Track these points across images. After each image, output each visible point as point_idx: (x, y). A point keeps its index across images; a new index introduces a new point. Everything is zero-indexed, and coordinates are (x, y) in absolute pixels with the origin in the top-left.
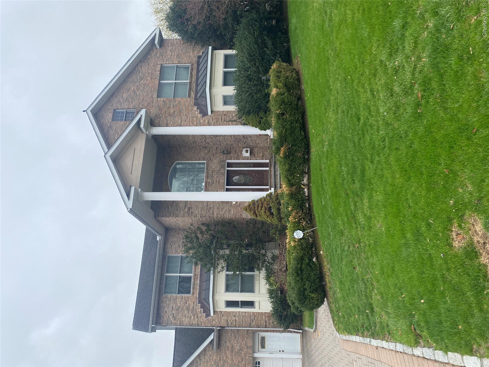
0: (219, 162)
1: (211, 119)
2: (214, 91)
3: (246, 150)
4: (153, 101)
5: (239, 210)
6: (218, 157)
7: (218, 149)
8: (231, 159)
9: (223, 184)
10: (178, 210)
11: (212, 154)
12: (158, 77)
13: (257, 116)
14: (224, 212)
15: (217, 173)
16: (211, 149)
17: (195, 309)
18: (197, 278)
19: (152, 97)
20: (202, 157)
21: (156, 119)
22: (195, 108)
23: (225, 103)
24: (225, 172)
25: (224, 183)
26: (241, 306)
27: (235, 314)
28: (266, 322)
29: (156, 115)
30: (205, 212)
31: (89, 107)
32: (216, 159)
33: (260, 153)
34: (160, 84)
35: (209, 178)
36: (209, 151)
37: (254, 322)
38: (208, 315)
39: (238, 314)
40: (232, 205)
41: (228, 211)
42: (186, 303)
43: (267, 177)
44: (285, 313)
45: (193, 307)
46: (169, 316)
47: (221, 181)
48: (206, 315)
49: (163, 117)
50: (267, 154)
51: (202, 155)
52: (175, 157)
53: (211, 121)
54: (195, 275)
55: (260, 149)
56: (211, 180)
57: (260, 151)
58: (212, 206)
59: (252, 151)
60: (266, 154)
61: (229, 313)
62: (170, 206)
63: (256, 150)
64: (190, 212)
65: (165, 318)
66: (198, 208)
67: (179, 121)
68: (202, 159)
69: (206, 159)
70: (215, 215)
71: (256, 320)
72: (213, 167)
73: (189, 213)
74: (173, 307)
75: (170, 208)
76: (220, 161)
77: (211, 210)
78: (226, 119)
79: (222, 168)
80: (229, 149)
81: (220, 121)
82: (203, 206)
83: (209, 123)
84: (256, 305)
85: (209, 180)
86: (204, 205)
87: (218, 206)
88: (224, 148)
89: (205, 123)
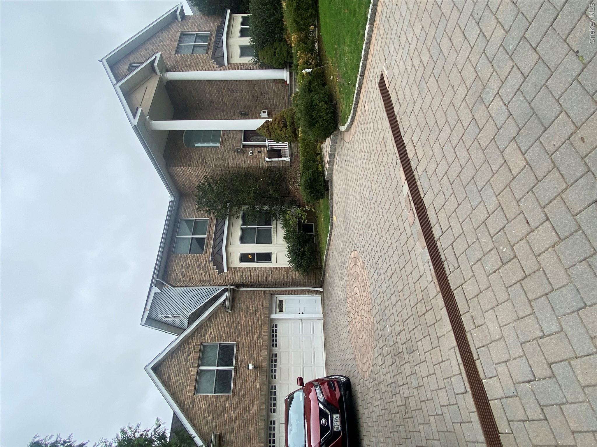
1: (227, 69)
2: (231, 41)
3: (264, 111)
4: (170, 57)
5: (256, 160)
7: (235, 112)
9: (239, 140)
10: (192, 161)
12: (178, 41)
13: (271, 48)
14: (240, 162)
16: (228, 112)
17: (207, 267)
18: (211, 238)
19: (170, 54)
22: (212, 61)
23: (242, 54)
25: (241, 139)
26: (257, 261)
27: (250, 270)
28: (283, 276)
31: (105, 57)
34: (178, 45)
35: (226, 135)
36: (227, 114)
37: (271, 277)
38: (221, 270)
39: (253, 270)
40: (249, 156)
41: (244, 161)
42: (198, 261)
44: (302, 249)
45: (205, 265)
46: (177, 274)
47: (238, 137)
48: (218, 272)
54: (209, 235)
59: (270, 114)
61: (244, 269)
62: (183, 157)
64: (205, 163)
65: (173, 276)
66: (213, 159)
70: (230, 164)
71: (273, 274)
73: (203, 163)
74: (182, 265)
75: (182, 159)
77: (226, 161)
78: (242, 68)
80: (247, 112)
82: (218, 157)
84: (273, 257)
87: (233, 157)
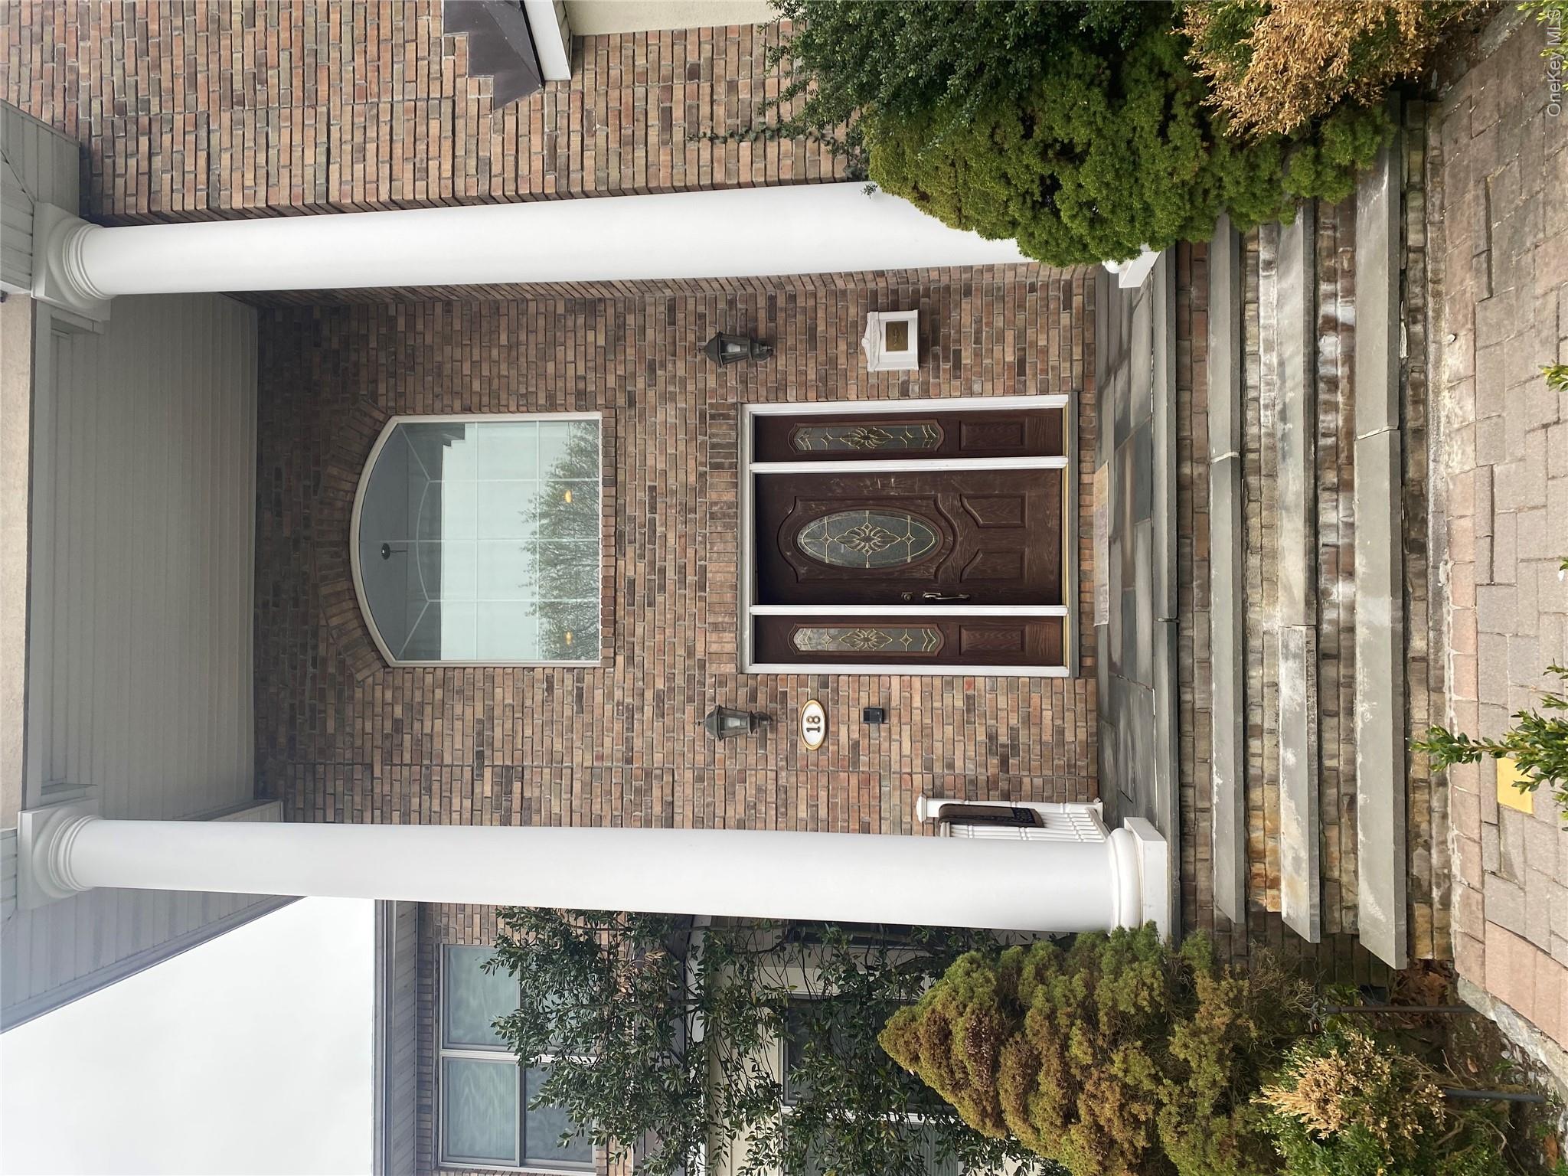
0: (693, 421)
1: (575, 125)
3: (891, 327)
5: (854, 794)
6: (683, 382)
7: (680, 316)
8: (778, 393)
9: (728, 597)
10: (436, 787)
11: (640, 354)
13: (1012, 131)
14: (747, 807)
15: (686, 509)
16: (630, 319)
20: (571, 385)
21: (120, 145)
24: (737, 505)
25: (737, 588)
29: (120, 109)
30: (616, 803)
32: (673, 399)
33: (1001, 339)
35: (630, 550)
36: (617, 338)
40: (801, 749)
41: (772, 798)
43: (1053, 523)
47: (718, 573)
49: (179, 119)
50: (1054, 351)
51: (571, 372)
52: (382, 389)
53: (576, 139)
55: (997, 308)
56: (640, 566)
57: (999, 322)
58: (658, 757)
59: (935, 330)
60: (1046, 351)
62: (377, 758)
63: (965, 315)
64: (516, 805)
66: (567, 772)
67: (309, 159)
68: (571, 399)
69: (600, 401)
72: (650, 462)
73: (510, 810)
75: (377, 773)
76: (703, 415)
77: (656, 792)
78: (705, 110)
79: (717, 467)
80: (762, 315)
81: (653, 134)
82: (601, 758)
83: (561, 161)
85: (632, 567)
86: (607, 751)
87: (700, 758)
88: (721, 305)
89: (524, 169)
